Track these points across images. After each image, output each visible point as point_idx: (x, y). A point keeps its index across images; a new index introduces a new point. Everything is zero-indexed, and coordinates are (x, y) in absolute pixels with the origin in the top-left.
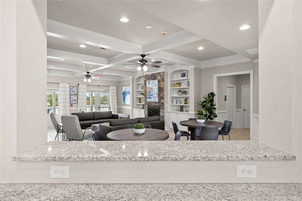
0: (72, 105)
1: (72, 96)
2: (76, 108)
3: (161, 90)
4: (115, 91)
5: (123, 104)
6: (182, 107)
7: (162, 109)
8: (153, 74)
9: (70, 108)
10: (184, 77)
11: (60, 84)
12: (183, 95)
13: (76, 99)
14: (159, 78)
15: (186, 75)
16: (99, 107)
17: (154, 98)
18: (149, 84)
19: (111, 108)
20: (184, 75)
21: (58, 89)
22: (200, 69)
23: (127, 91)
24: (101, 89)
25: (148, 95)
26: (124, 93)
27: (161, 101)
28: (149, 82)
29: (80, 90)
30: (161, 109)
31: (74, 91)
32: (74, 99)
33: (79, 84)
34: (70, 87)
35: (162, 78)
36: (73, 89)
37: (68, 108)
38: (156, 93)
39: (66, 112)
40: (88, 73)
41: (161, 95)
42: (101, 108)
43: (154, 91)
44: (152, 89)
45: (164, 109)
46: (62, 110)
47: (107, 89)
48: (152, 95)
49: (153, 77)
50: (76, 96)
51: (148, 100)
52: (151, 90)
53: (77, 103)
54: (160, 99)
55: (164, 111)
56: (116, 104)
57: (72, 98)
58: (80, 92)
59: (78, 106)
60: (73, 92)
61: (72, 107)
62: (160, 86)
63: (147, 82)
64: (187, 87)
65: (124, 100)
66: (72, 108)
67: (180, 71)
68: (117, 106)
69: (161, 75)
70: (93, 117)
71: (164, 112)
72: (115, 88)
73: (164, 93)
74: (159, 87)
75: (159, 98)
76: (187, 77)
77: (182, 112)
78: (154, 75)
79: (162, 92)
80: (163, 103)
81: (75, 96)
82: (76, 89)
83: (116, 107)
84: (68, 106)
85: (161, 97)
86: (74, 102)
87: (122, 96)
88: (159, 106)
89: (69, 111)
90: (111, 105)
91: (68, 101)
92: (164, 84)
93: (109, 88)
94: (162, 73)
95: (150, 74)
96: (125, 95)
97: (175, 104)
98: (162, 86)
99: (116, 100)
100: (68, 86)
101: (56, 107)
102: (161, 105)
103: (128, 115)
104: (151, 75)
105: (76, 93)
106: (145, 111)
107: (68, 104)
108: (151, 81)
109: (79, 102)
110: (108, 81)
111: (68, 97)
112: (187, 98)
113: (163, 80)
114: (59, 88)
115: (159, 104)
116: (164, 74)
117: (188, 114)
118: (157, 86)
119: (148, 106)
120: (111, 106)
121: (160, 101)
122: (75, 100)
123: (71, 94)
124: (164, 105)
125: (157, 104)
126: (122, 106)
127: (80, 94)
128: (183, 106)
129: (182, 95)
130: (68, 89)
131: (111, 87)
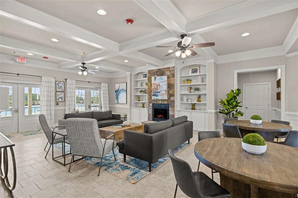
0: (58, 104)
1: (58, 93)
2: (64, 108)
3: (170, 86)
4: (107, 89)
5: (116, 102)
6: (194, 105)
7: (173, 107)
8: (159, 69)
9: (55, 107)
10: (195, 73)
11: (43, 78)
12: (196, 92)
13: (63, 97)
14: (168, 73)
15: (198, 71)
16: (89, 106)
17: (161, 96)
18: (155, 80)
19: (103, 107)
20: (195, 71)
22: (217, 65)
23: (121, 88)
24: (92, 86)
25: (153, 93)
26: (116, 91)
27: (171, 99)
28: (155, 78)
29: (68, 86)
30: (171, 107)
31: (61, 87)
32: (61, 96)
33: (66, 79)
34: (56, 82)
35: (171, 73)
36: (59, 84)
37: (53, 108)
38: (165, 90)
39: (50, 112)
40: (84, 64)
41: (171, 92)
42: (92, 107)
43: (162, 87)
44: (159, 85)
45: (174, 107)
46: (45, 109)
47: (98, 86)
48: (159, 92)
49: (160, 73)
50: (63, 93)
51: (153, 98)
52: (157, 86)
54: (169, 97)
55: (174, 109)
56: (108, 102)
57: (58, 95)
58: (68, 89)
59: (66, 104)
60: (59, 88)
61: (58, 106)
62: (169, 83)
63: (153, 78)
64: (201, 84)
65: (117, 98)
66: (58, 108)
67: (190, 67)
68: (109, 105)
69: (170, 70)
71: (174, 111)
72: (107, 85)
73: (174, 90)
75: (168, 95)
76: (200, 73)
77: (194, 111)
78: (161, 71)
79: (172, 89)
80: (173, 101)
81: (61, 93)
82: (62, 84)
84: (54, 105)
85: (170, 94)
86: (60, 100)
87: (115, 94)
88: (168, 104)
89: (54, 111)
90: (102, 103)
91: (53, 98)
92: (174, 80)
93: (101, 85)
94: (173, 68)
95: (155, 70)
96: (119, 93)
97: (185, 101)
98: (172, 82)
99: (107, 99)
100: (53, 80)
101: (25, 107)
102: (170, 102)
103: (124, 115)
104: (157, 70)
105: (62, 90)
106: (148, 110)
107: (53, 103)
108: (158, 78)
109: (66, 100)
110: (100, 77)
111: (53, 94)
112: (200, 96)
113: (173, 76)
114: (41, 82)
115: (168, 102)
116: (174, 68)
117: (205, 112)
118: (166, 83)
119: (153, 104)
120: (103, 105)
121: (169, 98)
122: (61, 98)
123: (57, 90)
124: (174, 103)
125: (166, 102)
126: (114, 105)
127: (68, 90)
128: (195, 103)
129: (194, 92)
131: (102, 84)
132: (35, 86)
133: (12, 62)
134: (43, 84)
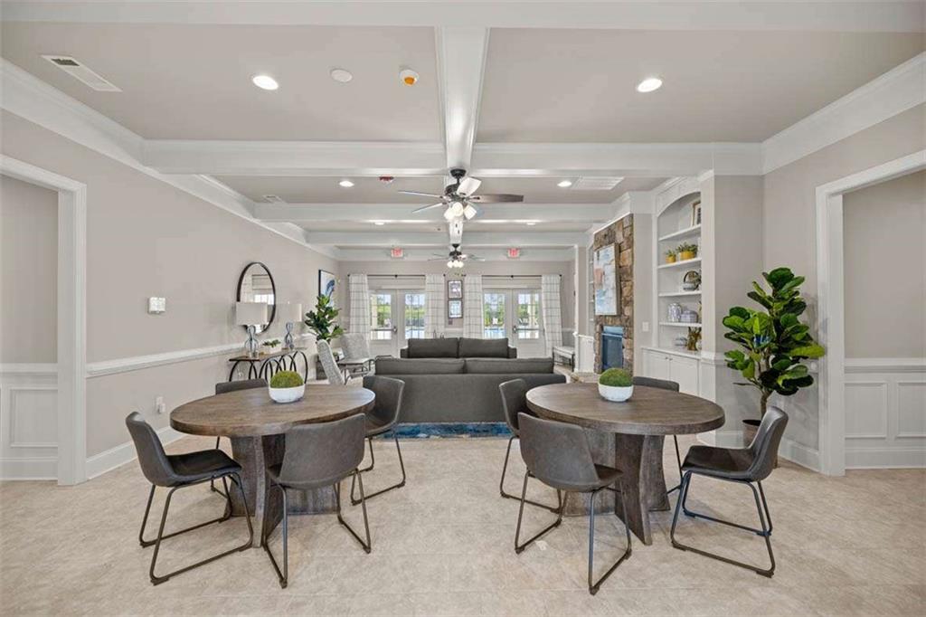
0: (450, 323)
1: (451, 302)
2: (460, 329)
3: (624, 275)
4: (557, 288)
7: (629, 337)
8: (609, 228)
9: (446, 327)
11: (428, 278)
13: (460, 309)
14: (619, 237)
16: (513, 329)
17: (608, 303)
18: (599, 259)
19: (546, 330)
21: (423, 287)
22: (762, 178)
24: (521, 284)
25: (597, 295)
27: (625, 313)
28: (598, 255)
29: (468, 288)
30: (624, 338)
32: (455, 308)
33: (465, 275)
34: (448, 282)
35: (626, 234)
36: (453, 286)
37: (442, 327)
38: (612, 287)
41: (626, 292)
43: (607, 279)
44: (603, 273)
45: (633, 338)
47: (534, 282)
48: (604, 294)
49: (609, 237)
50: (460, 302)
52: (602, 278)
53: (462, 317)
54: (622, 307)
55: (632, 345)
56: (558, 321)
62: (619, 265)
66: (452, 328)
67: (694, 202)
69: (624, 225)
70: (455, 351)
71: (633, 349)
72: (557, 279)
73: (633, 286)
74: (620, 267)
78: (612, 231)
79: (628, 283)
80: (630, 320)
81: (457, 301)
83: (558, 328)
84: (443, 322)
85: (625, 298)
90: (545, 323)
91: (442, 312)
92: (633, 255)
93: (541, 280)
94: (628, 220)
97: (673, 322)
98: (628, 262)
102: (622, 323)
103: (571, 353)
105: (461, 294)
107: (442, 320)
108: (602, 251)
110: (537, 262)
111: (442, 304)
113: (630, 242)
114: (425, 285)
116: (632, 221)
117: (697, 360)
118: (614, 265)
119: (602, 327)
120: (546, 327)
121: (620, 311)
122: (457, 311)
123: (450, 297)
124: (632, 326)
125: (618, 323)
127: (467, 296)
129: (693, 289)
130: (442, 288)
131: (543, 278)
132: (417, 291)
133: (389, 259)
134: (428, 287)
